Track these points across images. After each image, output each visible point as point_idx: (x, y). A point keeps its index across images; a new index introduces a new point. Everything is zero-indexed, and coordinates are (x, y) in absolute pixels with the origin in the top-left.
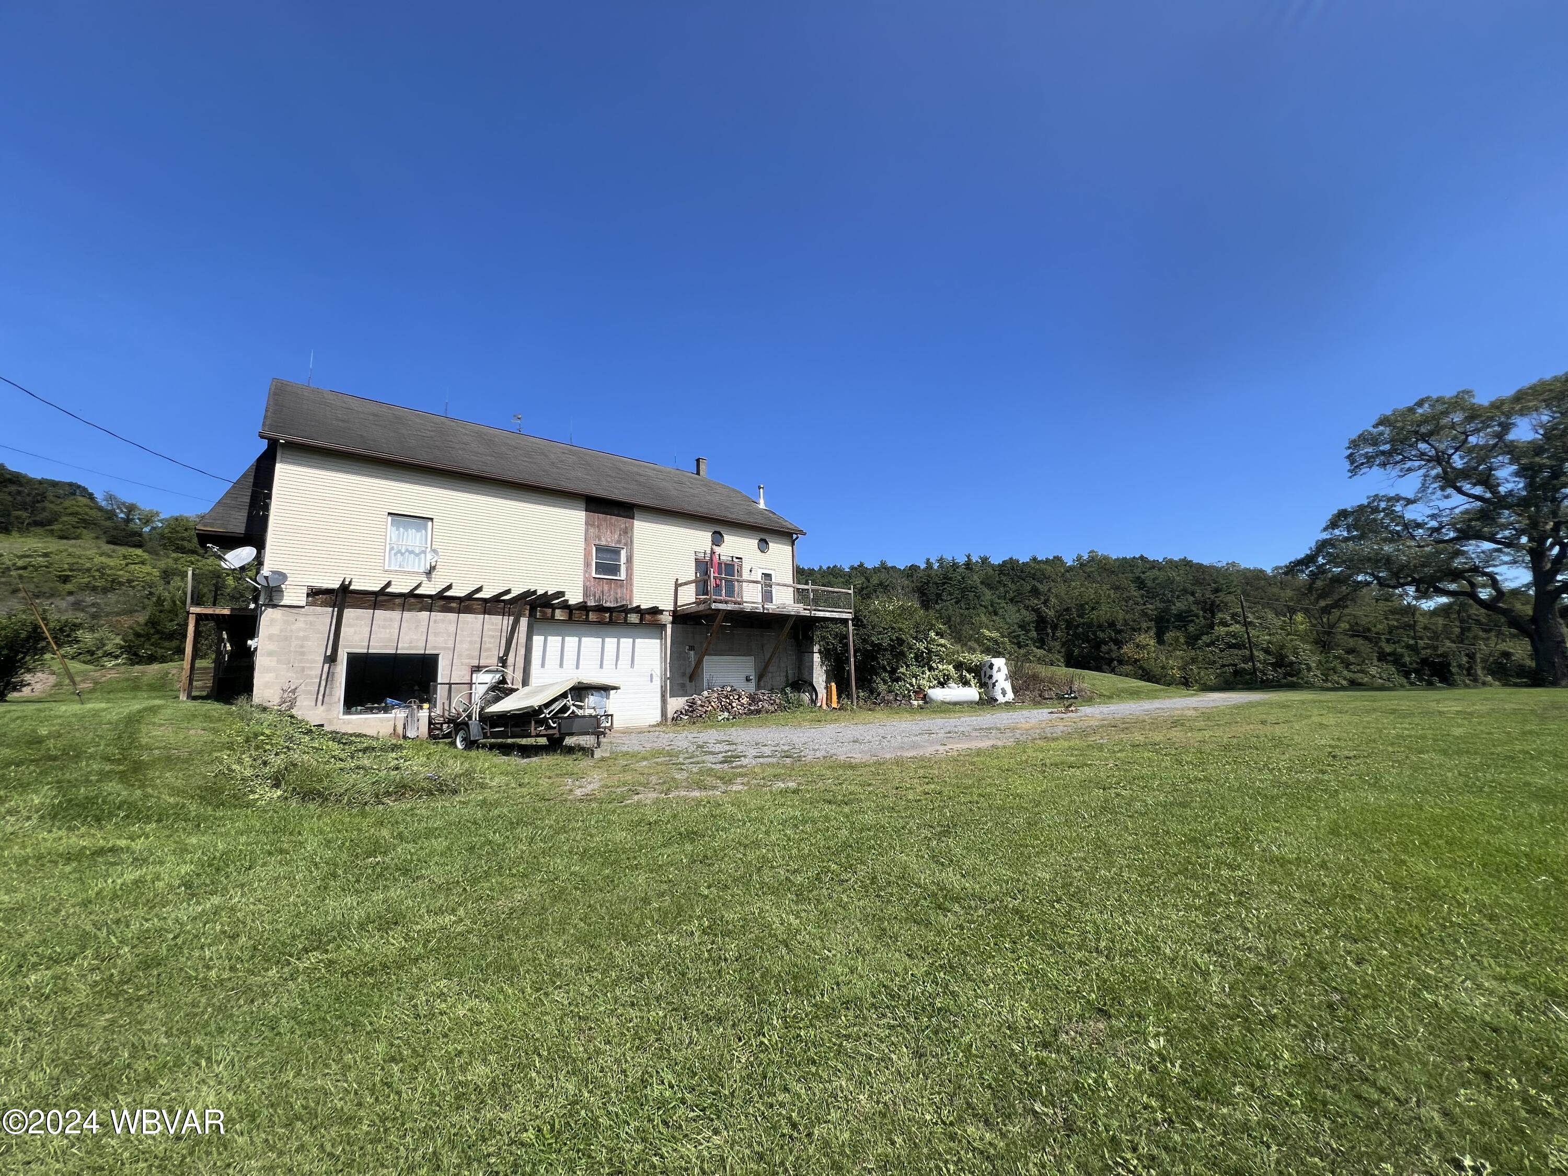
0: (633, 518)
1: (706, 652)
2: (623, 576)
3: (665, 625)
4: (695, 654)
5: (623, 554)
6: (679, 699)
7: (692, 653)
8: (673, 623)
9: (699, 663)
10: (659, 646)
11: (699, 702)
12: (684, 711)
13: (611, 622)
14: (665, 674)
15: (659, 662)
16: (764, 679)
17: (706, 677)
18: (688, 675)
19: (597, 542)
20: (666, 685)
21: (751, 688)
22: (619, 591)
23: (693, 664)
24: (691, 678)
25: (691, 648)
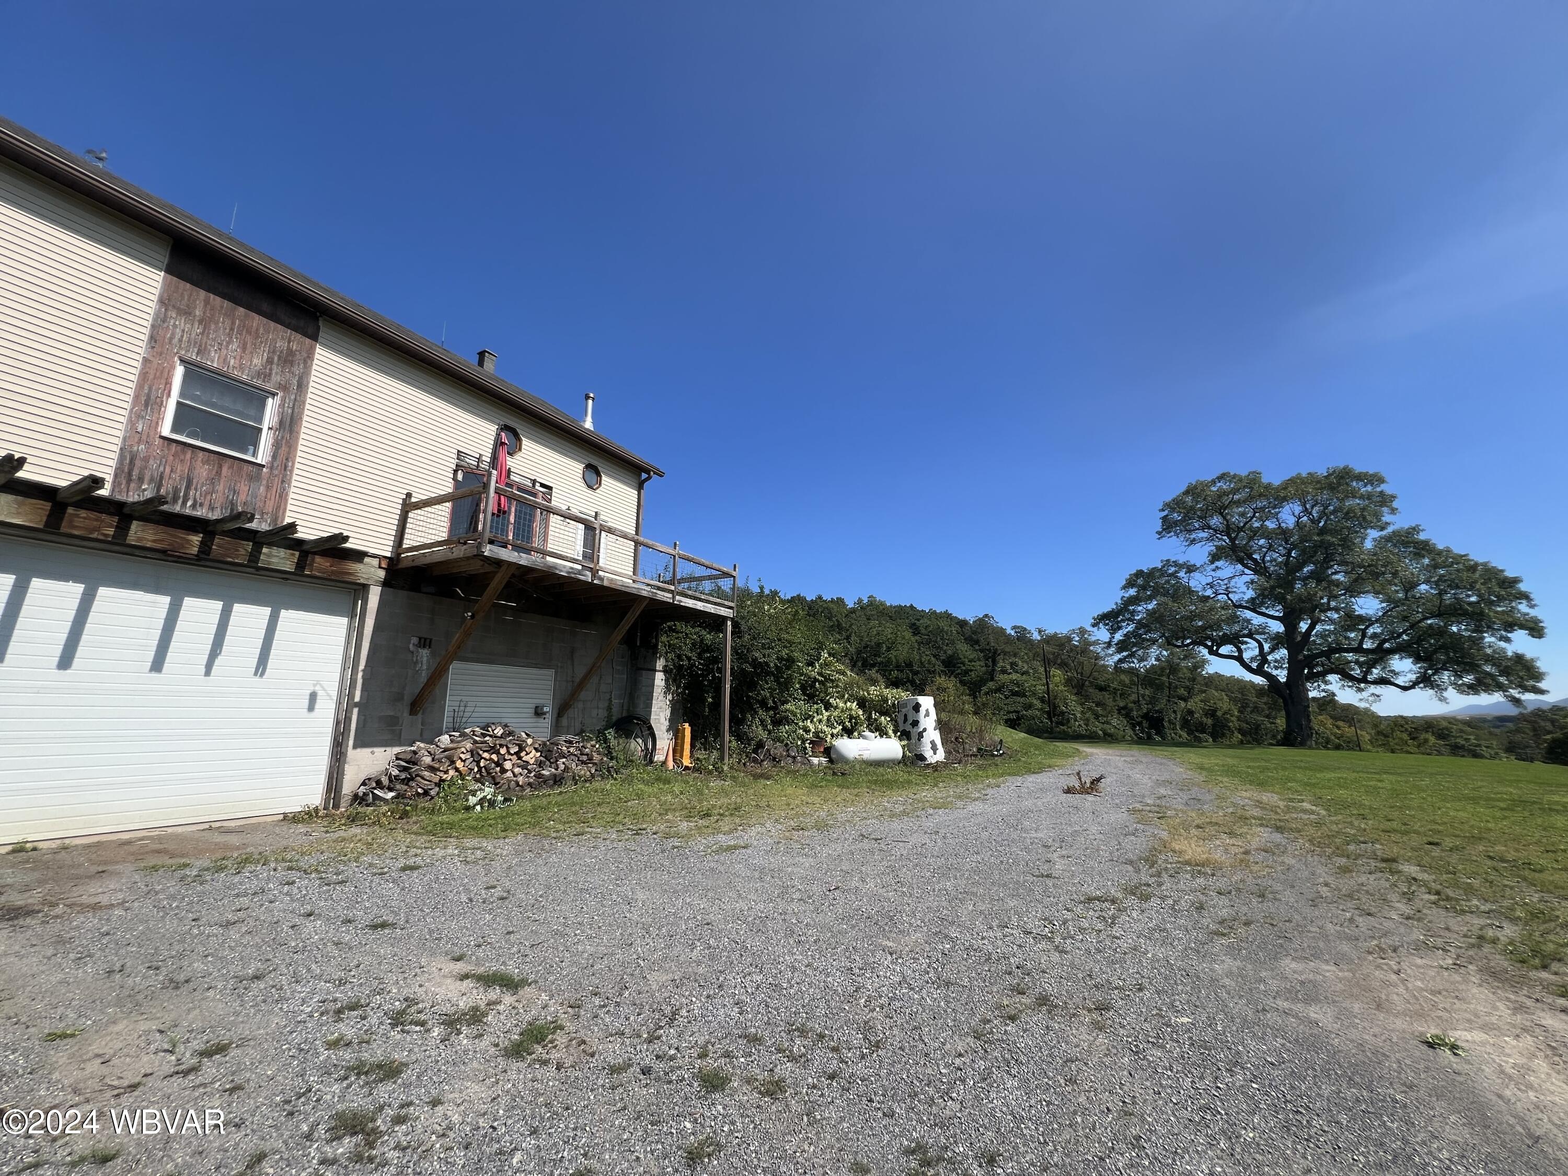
0: (315, 338)
1: (457, 654)
2: (263, 455)
3: (365, 588)
4: (433, 654)
5: (271, 406)
6: (379, 751)
7: (425, 653)
8: (386, 584)
9: (438, 675)
10: (343, 632)
11: (427, 760)
12: (385, 780)
13: (204, 559)
14: (351, 695)
15: (338, 667)
16: (570, 713)
17: (450, 703)
18: (408, 699)
19: (193, 356)
20: (348, 719)
21: (543, 729)
22: (243, 487)
23: (424, 677)
24: (415, 706)
25: (424, 643)
